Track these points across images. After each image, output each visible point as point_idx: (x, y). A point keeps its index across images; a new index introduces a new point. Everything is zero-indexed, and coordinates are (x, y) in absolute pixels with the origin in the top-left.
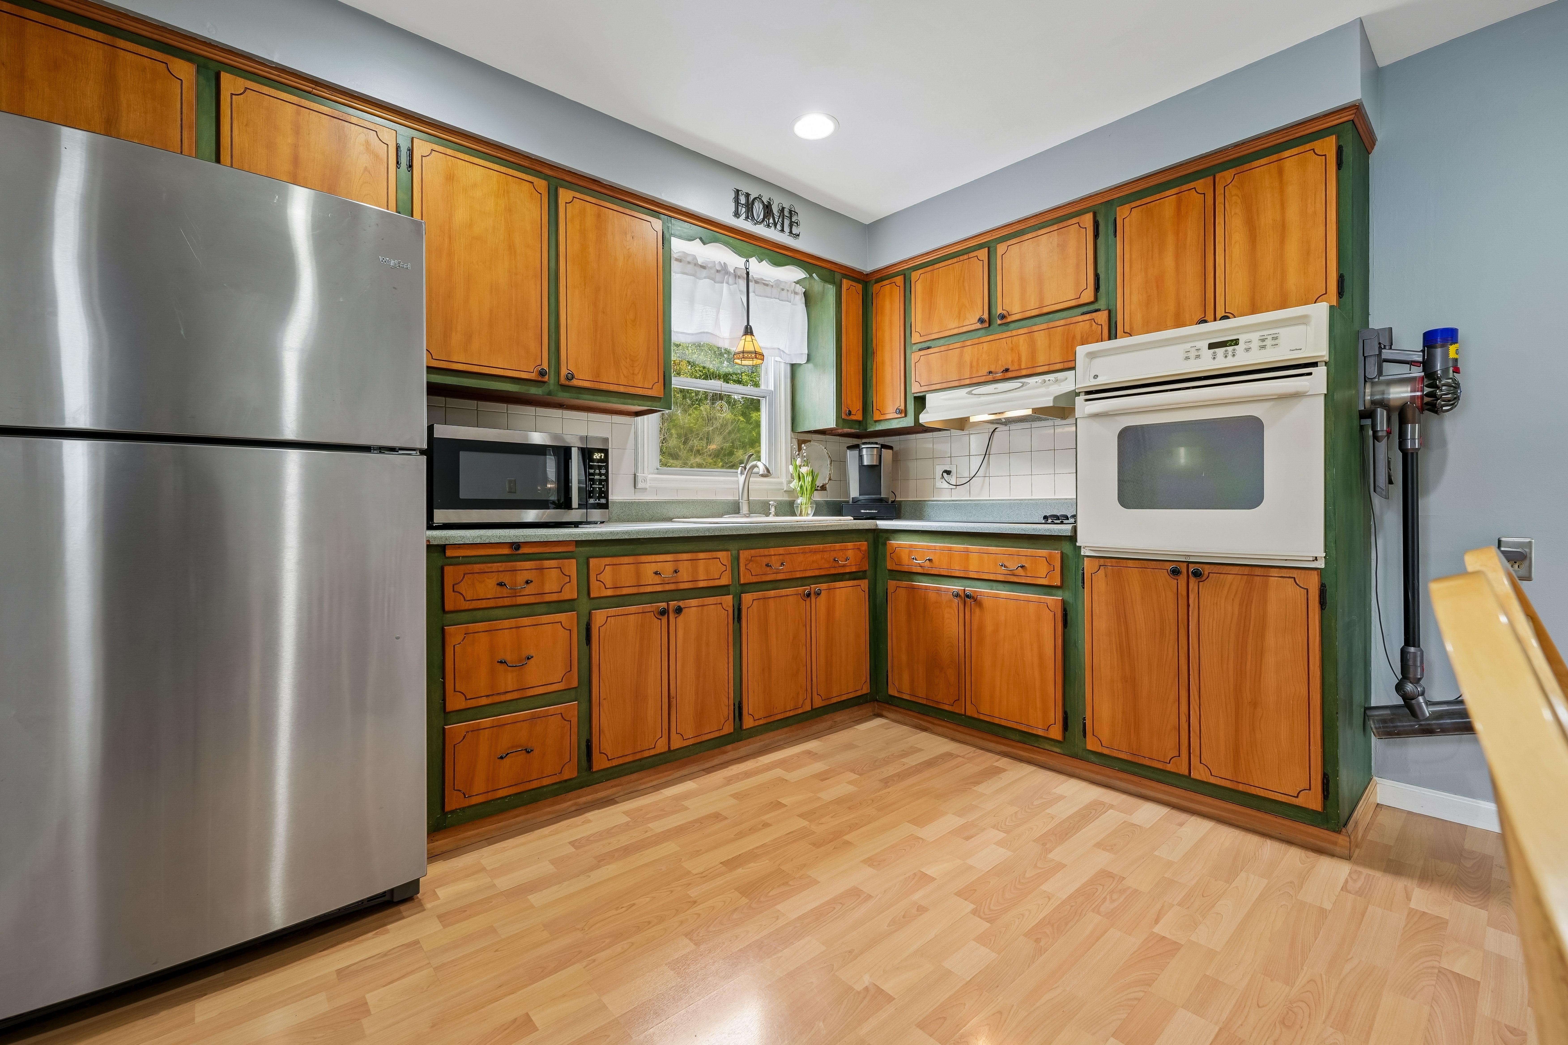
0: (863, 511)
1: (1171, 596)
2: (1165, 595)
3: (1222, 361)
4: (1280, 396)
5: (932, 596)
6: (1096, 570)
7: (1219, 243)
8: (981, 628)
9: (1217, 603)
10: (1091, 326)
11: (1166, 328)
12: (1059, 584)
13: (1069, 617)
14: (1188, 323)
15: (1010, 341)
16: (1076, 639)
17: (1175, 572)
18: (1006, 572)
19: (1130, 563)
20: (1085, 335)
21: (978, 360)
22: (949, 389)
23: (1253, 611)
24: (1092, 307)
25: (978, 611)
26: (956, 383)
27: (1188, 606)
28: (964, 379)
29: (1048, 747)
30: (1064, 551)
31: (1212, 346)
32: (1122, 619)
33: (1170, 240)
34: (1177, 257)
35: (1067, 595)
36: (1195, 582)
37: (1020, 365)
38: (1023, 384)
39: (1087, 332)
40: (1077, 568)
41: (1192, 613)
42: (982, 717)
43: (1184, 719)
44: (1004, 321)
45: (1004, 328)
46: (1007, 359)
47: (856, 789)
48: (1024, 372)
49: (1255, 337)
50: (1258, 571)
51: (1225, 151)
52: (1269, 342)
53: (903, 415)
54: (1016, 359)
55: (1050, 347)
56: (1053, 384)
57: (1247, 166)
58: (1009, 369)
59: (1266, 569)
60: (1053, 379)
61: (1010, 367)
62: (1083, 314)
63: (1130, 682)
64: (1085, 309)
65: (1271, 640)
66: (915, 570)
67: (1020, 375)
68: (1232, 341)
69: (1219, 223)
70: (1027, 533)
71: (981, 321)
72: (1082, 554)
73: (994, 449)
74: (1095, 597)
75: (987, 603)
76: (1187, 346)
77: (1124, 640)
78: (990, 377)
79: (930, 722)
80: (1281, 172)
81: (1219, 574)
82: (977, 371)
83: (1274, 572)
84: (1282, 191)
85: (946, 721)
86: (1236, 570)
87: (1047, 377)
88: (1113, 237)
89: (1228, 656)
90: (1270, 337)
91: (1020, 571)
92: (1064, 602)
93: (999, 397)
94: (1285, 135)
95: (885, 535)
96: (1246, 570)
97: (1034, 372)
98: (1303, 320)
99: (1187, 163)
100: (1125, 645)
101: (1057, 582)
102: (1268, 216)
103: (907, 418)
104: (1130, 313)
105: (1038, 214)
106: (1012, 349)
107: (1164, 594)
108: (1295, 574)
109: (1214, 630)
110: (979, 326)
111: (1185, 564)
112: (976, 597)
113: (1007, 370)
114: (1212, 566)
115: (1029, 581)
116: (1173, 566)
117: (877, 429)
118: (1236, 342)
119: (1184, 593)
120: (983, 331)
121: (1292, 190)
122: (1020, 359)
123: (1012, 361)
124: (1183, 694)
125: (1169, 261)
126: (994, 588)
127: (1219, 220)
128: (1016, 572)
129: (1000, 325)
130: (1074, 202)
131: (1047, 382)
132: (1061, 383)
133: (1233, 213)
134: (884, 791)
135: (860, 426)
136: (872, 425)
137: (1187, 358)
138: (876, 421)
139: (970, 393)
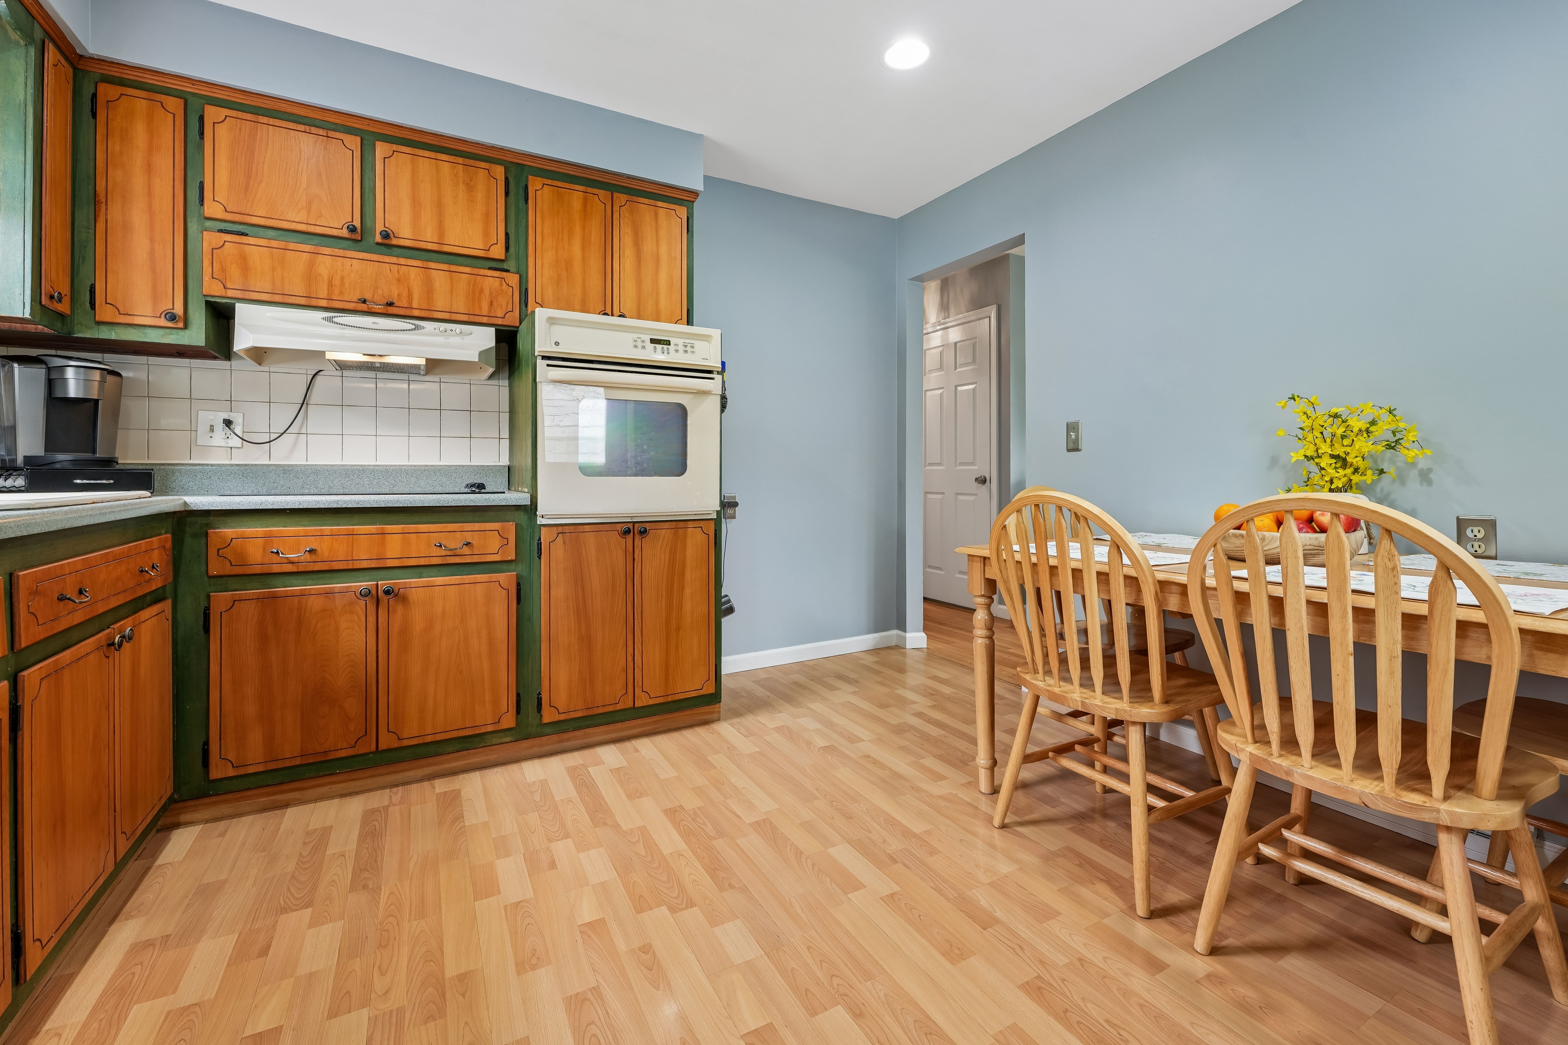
0: (78, 481)
1: (621, 553)
2: (616, 554)
3: (658, 356)
4: (698, 391)
5: (315, 604)
6: (554, 538)
7: (615, 251)
8: (405, 631)
9: (654, 554)
10: (501, 285)
11: (574, 310)
12: (514, 558)
13: (522, 592)
14: (592, 311)
15: (396, 269)
16: (530, 613)
17: (627, 532)
18: (444, 553)
19: (587, 528)
20: (495, 292)
21: (342, 278)
22: (296, 307)
23: (678, 556)
24: (499, 265)
25: (400, 609)
26: (303, 301)
27: (634, 560)
28: (317, 298)
29: (495, 741)
30: (518, 522)
31: (653, 341)
32: (579, 583)
33: (578, 230)
34: (584, 249)
35: (521, 568)
36: (639, 539)
37: (410, 302)
38: (417, 328)
39: (497, 290)
40: (532, 538)
41: (637, 566)
42: (406, 743)
43: (630, 658)
44: (386, 241)
45: (383, 248)
46: (394, 292)
47: (340, 924)
48: (416, 313)
49: (680, 342)
50: (681, 525)
51: (621, 177)
52: (688, 349)
53: (181, 325)
54: (405, 294)
55: (452, 293)
56: (453, 336)
57: (635, 199)
58: (394, 304)
59: (686, 522)
60: (458, 331)
61: (395, 301)
62: (490, 269)
63: (586, 641)
64: (494, 265)
65: (688, 576)
66: (276, 569)
67: (409, 314)
68: (665, 340)
69: (616, 235)
70: (477, 504)
71: (352, 230)
72: (538, 523)
73: (314, 397)
74: (553, 565)
75: (415, 595)
76: (635, 336)
77: (581, 602)
78: (363, 307)
79: (294, 790)
80: (656, 215)
81: (656, 530)
82: (341, 293)
83: (690, 524)
84: (657, 231)
85: (338, 773)
86: (667, 525)
87: (443, 326)
88: (524, 203)
89: (662, 595)
90: (689, 345)
91: (466, 551)
92: (519, 578)
93: (369, 334)
94: (659, 189)
95: (201, 520)
96: (673, 525)
97: (431, 316)
98: (706, 338)
99: (592, 169)
100: (581, 606)
101: (512, 557)
102: (648, 247)
103: (187, 331)
104: (542, 286)
105: (439, 134)
106: (399, 280)
107: (615, 552)
108: (702, 524)
109: (652, 577)
110: (345, 233)
111: (632, 524)
112: (397, 591)
113: (391, 304)
114: (652, 524)
115: (476, 559)
116: (625, 526)
117: (101, 337)
118: (668, 343)
119: (631, 550)
120: (350, 243)
121: (663, 233)
122: (410, 295)
123: (399, 295)
124: (630, 637)
125: (577, 251)
126: (425, 575)
127: (616, 232)
128: (459, 552)
129: (378, 244)
130: (483, 145)
131: (449, 332)
132: (465, 337)
133: (625, 232)
134: (384, 897)
135: (63, 324)
136: (91, 328)
137: (636, 346)
138: (100, 323)
139: (330, 320)
